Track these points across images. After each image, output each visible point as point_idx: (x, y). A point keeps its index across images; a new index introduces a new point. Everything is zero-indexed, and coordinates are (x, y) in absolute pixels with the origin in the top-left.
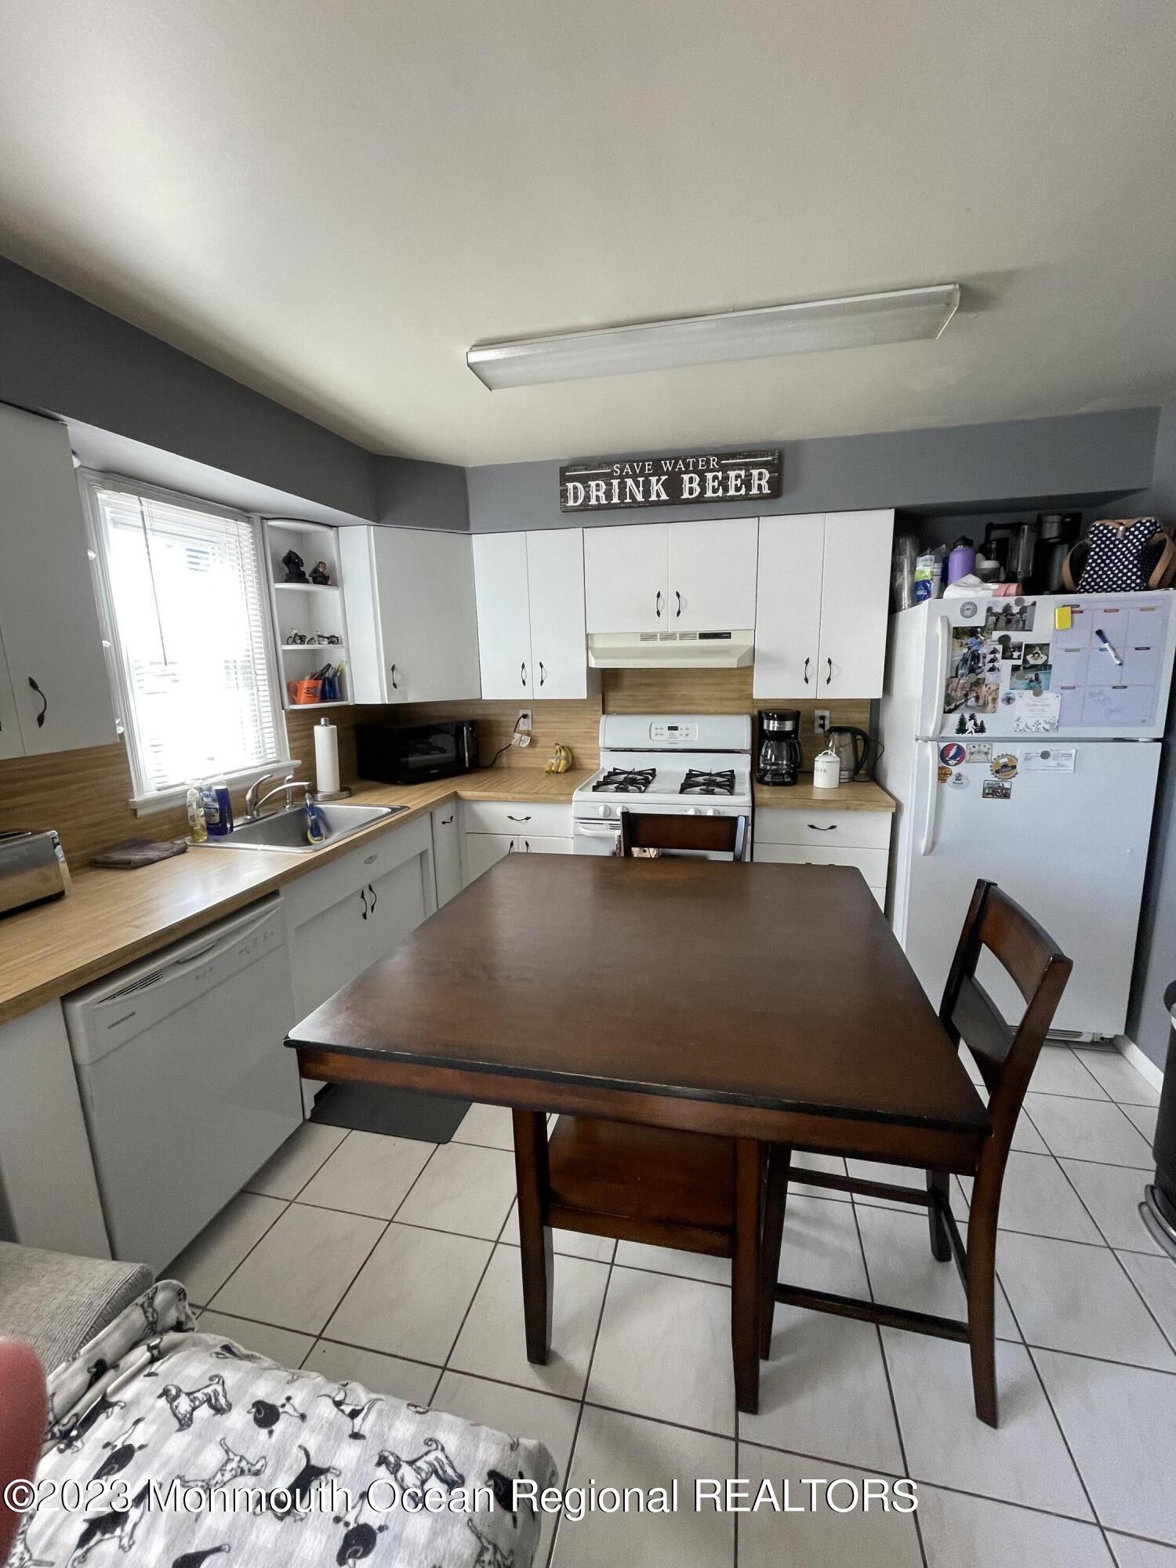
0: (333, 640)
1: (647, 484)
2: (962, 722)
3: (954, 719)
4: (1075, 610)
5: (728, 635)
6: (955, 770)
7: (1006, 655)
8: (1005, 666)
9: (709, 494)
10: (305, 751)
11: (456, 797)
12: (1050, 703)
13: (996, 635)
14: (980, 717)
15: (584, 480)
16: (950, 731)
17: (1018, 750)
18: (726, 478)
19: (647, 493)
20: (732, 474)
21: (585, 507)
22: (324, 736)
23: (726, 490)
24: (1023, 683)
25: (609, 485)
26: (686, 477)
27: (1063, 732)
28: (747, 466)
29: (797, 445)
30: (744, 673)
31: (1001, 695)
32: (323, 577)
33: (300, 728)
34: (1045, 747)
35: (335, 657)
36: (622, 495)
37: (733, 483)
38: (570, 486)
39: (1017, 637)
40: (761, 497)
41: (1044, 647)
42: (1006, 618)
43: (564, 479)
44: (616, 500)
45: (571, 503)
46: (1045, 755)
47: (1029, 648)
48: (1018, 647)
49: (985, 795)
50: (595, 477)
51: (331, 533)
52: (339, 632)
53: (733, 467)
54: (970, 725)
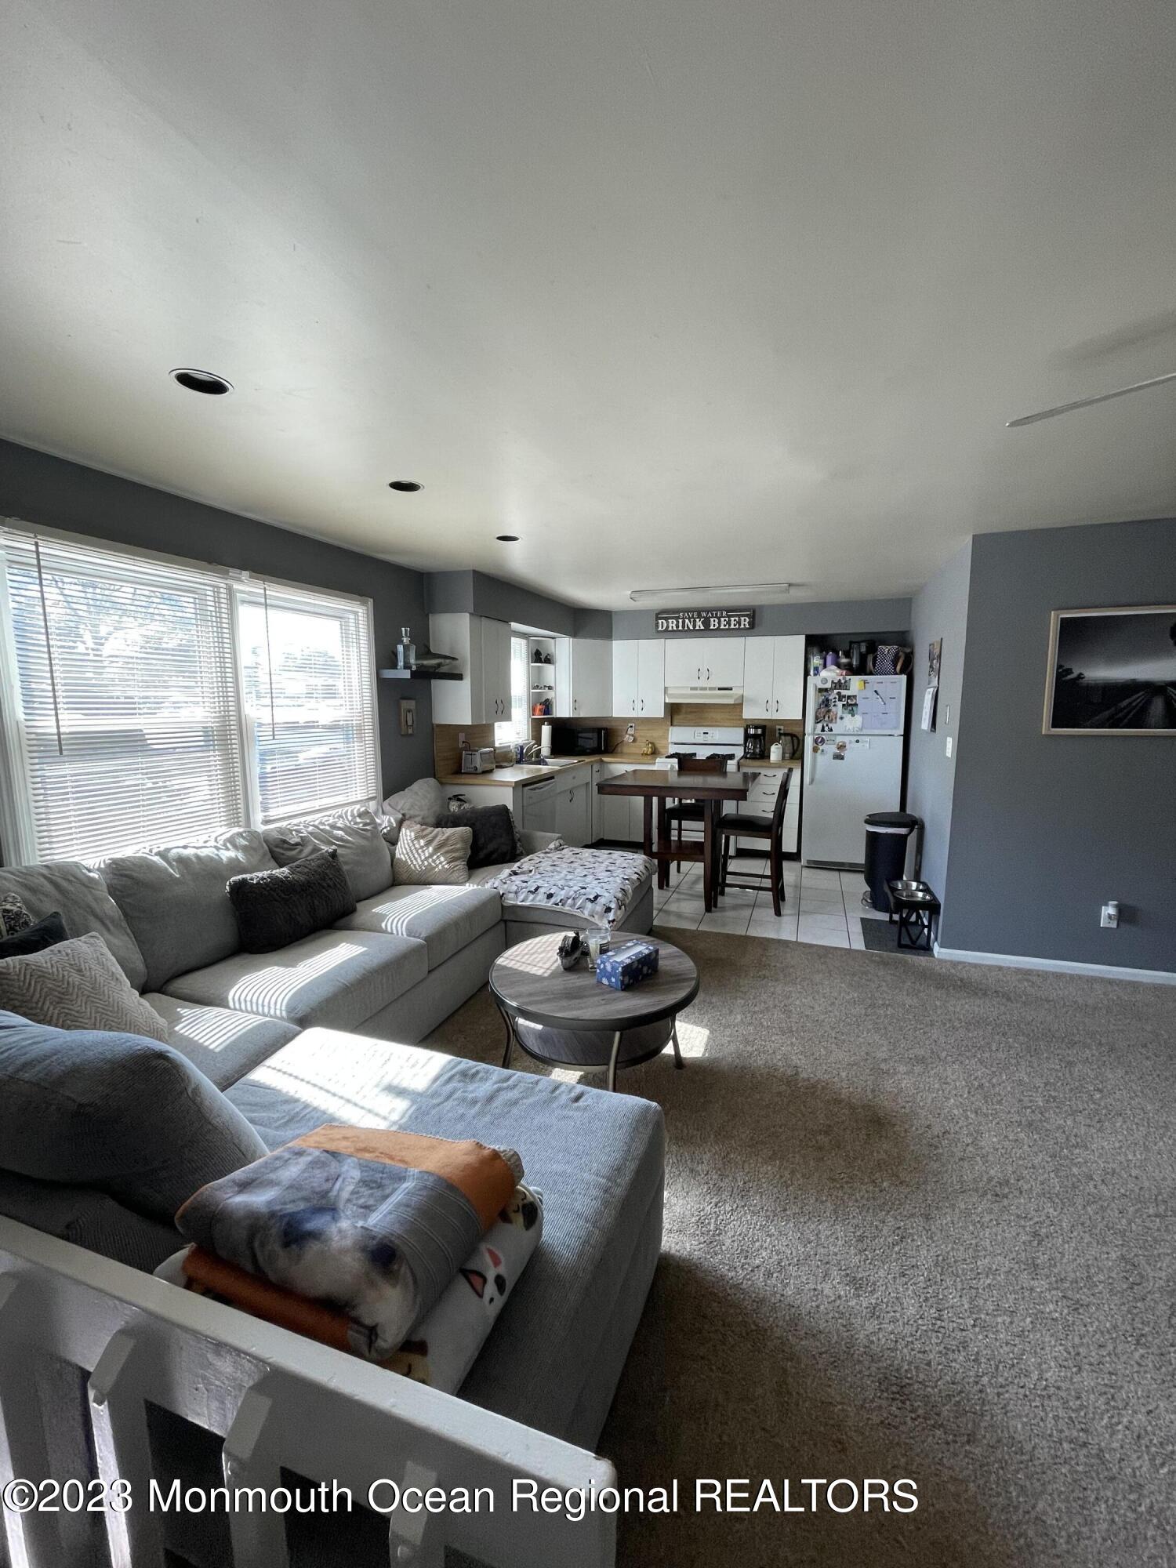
0: (550, 688)
1: (695, 621)
2: (823, 727)
3: (820, 726)
4: (865, 682)
5: (731, 689)
6: (821, 748)
7: (840, 700)
8: (840, 704)
9: (722, 627)
10: (537, 737)
11: (602, 761)
12: (858, 719)
13: (836, 691)
14: (830, 725)
15: (666, 619)
16: (819, 731)
17: (846, 739)
18: (730, 621)
19: (694, 626)
20: (732, 619)
21: (667, 630)
22: (546, 730)
23: (730, 625)
24: (847, 711)
25: (678, 622)
26: (712, 620)
27: (864, 732)
28: (739, 616)
29: (761, 607)
30: (738, 706)
31: (839, 716)
32: (548, 660)
33: (536, 726)
34: (856, 738)
35: (550, 695)
36: (683, 626)
37: (733, 623)
38: (660, 621)
39: (844, 692)
40: (745, 629)
41: (855, 697)
42: (839, 685)
43: (657, 618)
44: (680, 628)
45: (660, 629)
46: (858, 741)
47: (849, 697)
48: (844, 697)
49: (834, 758)
50: (673, 618)
51: (552, 641)
52: (552, 685)
53: (733, 616)
54: (826, 729)
